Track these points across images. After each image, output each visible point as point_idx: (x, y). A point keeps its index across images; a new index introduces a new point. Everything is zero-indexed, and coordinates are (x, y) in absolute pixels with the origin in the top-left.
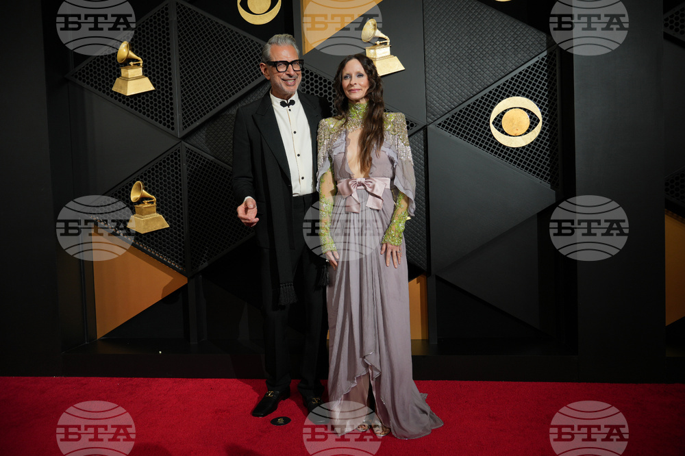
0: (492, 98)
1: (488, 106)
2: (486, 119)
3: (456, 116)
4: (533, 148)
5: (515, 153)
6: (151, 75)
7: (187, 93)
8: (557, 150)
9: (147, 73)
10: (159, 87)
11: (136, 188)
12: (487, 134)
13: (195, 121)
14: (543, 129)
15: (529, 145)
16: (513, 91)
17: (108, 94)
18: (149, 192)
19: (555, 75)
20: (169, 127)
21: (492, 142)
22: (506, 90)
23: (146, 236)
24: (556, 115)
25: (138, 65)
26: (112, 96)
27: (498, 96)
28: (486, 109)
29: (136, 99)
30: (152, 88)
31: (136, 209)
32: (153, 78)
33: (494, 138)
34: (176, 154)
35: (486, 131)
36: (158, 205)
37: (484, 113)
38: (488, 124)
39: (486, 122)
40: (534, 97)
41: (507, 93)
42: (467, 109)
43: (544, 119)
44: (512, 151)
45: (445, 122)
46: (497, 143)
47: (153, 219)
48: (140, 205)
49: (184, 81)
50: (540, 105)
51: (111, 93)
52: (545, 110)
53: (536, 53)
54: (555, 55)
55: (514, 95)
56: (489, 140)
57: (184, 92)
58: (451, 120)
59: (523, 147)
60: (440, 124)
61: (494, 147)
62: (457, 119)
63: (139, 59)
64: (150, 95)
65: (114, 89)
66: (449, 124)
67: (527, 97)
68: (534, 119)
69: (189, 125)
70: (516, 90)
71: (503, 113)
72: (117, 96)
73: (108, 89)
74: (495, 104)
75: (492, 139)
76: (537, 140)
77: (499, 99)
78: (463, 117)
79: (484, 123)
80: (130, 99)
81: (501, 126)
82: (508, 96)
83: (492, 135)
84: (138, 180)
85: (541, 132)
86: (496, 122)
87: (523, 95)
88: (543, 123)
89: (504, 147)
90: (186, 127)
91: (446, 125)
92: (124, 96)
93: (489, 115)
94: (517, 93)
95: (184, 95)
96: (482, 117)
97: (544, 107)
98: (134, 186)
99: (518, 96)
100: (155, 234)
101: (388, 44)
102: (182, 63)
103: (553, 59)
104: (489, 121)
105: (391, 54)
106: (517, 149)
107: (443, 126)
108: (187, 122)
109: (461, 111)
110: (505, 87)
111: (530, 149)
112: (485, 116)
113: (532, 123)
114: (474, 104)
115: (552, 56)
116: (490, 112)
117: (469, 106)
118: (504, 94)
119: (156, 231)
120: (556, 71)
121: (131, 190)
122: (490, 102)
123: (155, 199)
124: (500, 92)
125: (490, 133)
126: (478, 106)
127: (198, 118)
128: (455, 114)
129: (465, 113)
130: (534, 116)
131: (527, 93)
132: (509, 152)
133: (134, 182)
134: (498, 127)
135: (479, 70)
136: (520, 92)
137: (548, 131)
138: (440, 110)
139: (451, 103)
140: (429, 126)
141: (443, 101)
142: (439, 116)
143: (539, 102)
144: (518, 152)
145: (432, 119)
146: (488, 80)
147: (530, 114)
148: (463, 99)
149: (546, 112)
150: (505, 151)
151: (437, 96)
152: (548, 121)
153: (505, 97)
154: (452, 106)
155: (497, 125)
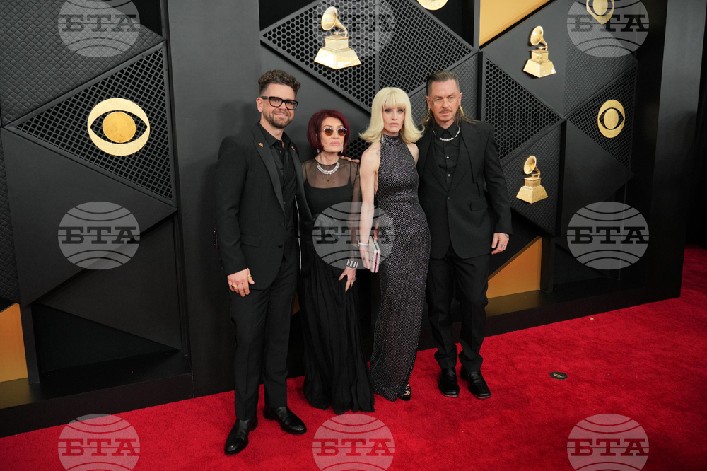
0: (89, 98)
1: (84, 106)
2: (82, 122)
3: (43, 116)
4: (142, 157)
5: (121, 162)
8: (169, 160)
12: (85, 139)
14: (152, 135)
15: (137, 154)
16: (114, 92)
19: (162, 78)
21: (93, 149)
22: (106, 90)
24: (166, 122)
27: (96, 96)
28: (82, 111)
33: (94, 145)
35: (84, 136)
37: (79, 115)
38: (85, 129)
39: (83, 125)
40: (140, 100)
41: (107, 93)
42: (57, 109)
43: (152, 125)
44: (116, 160)
45: (28, 123)
46: (98, 150)
50: (147, 109)
52: (153, 115)
53: (139, 50)
54: (161, 55)
55: (115, 96)
56: (87, 146)
58: (36, 121)
59: (130, 156)
60: (21, 126)
61: (95, 155)
62: (44, 120)
66: (34, 126)
67: (132, 99)
70: (118, 91)
74: (92, 105)
75: (91, 145)
76: (145, 148)
77: (97, 99)
78: (52, 118)
79: (80, 126)
81: (102, 131)
82: (108, 97)
83: (90, 141)
85: (150, 140)
86: (95, 126)
87: (127, 97)
88: (151, 130)
89: (107, 155)
91: (30, 127)
93: (86, 118)
94: (119, 94)
96: (77, 119)
97: (151, 112)
99: (120, 97)
103: (159, 59)
104: (86, 124)
106: (123, 157)
107: (26, 128)
109: (49, 111)
110: (104, 86)
111: (138, 157)
112: (81, 118)
113: (138, 128)
114: (66, 103)
115: (158, 56)
116: (88, 113)
117: (59, 105)
118: (103, 94)
120: (163, 74)
122: (86, 102)
124: (99, 92)
125: (88, 139)
126: (72, 105)
129: (54, 113)
131: (131, 95)
132: (113, 161)
134: (98, 132)
135: (69, 62)
136: (123, 93)
137: (157, 138)
138: (20, 107)
139: (35, 100)
140: (5, 127)
141: (22, 96)
142: (18, 115)
143: (146, 106)
144: (125, 161)
145: (9, 118)
146: (82, 75)
147: (136, 119)
148: (51, 97)
149: (154, 118)
150: (108, 159)
151: (13, 90)
152: (157, 128)
153: (105, 97)
154: (36, 104)
155: (97, 129)
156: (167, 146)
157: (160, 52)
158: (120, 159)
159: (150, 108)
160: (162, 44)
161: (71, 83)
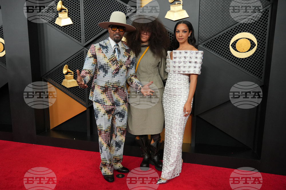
0: (232, 33)
1: (230, 36)
2: (228, 43)
3: (213, 41)
4: (251, 59)
5: (241, 61)
6: (71, 17)
7: (87, 26)
8: (263, 60)
9: (70, 16)
10: (75, 22)
11: (65, 68)
12: (228, 51)
13: (90, 39)
14: (257, 49)
15: (249, 57)
16: (243, 29)
17: (53, 25)
18: (71, 70)
19: (267, 21)
20: (79, 41)
21: (230, 55)
22: (240, 29)
23: (69, 89)
24: (265, 43)
25: (66, 12)
26: (55, 26)
27: (235, 32)
28: (228, 38)
29: (65, 28)
30: (72, 23)
31: (65, 77)
32: (72, 18)
33: (231, 53)
34: (82, 53)
35: (227, 49)
36: (74, 76)
37: (227, 40)
38: (229, 46)
39: (228, 44)
40: (255, 33)
41: (240, 30)
42: (218, 38)
43: (258, 45)
44: (239, 60)
45: (207, 44)
46: (232, 55)
47: (72, 82)
48: (67, 76)
49: (86, 20)
50: (257, 37)
51: (54, 25)
54: (268, 11)
55: (244, 31)
56: (228, 54)
57: (86, 25)
58: (210, 43)
59: (246, 58)
60: (204, 45)
61: (231, 57)
62: (213, 42)
63: (66, 9)
64: (71, 26)
65: (56, 23)
66: (209, 45)
67: (251, 33)
68: (253, 44)
69: (88, 41)
70: (245, 29)
71: (237, 40)
72: (57, 26)
73: (53, 23)
74: (233, 36)
75: (230, 53)
76: (253, 55)
77: (236, 33)
78: (216, 42)
79: (226, 45)
80: (63, 28)
81: (235, 47)
82: (240, 32)
83: (230, 52)
84: (66, 64)
85: (256, 51)
86: (233, 45)
87: (249, 32)
89: (236, 57)
90: (86, 42)
91: (207, 45)
92: (60, 26)
93: (229, 41)
94: (245, 31)
95: (86, 27)
96: (226, 42)
97: (259, 38)
98: (65, 67)
99: (246, 32)
100: (73, 88)
101: (182, 4)
102: (85, 11)
103: (267, 13)
104: (229, 44)
105: (183, 9)
106: (243, 59)
107: (206, 46)
108: (87, 39)
109: (215, 39)
110: (240, 27)
111: (249, 59)
112: (227, 42)
113: (251, 46)
114: (223, 35)
115: (267, 12)
116: (231, 39)
117: (220, 36)
118: (239, 31)
119: (74, 87)
120: (268, 20)
121: (63, 68)
122: (231, 34)
123: (73, 73)
124: (237, 30)
125: (229, 50)
126: (225, 36)
127: (92, 38)
128: (213, 40)
129: (217, 40)
130: (253, 43)
131: (251, 31)
132: (238, 60)
133: (65, 65)
134: (234, 48)
135: (226, 18)
136: (247, 30)
137: (260, 50)
138: (205, 37)
139: (211, 34)
140: (199, 45)
141: (207, 33)
142: (204, 41)
143: (257, 35)
144: (243, 61)
145: (200, 42)
146: (231, 23)
147: (251, 42)
148: (217, 33)
149: (260, 41)
150: (236, 59)
151: (204, 31)
152: (260, 46)
153: (239, 32)
154: (211, 36)
155: (233, 46)
156: (264, 54)
157: (268, 10)
158: (241, 60)
159: (259, 36)
160: (270, 5)
161: (226, 26)
